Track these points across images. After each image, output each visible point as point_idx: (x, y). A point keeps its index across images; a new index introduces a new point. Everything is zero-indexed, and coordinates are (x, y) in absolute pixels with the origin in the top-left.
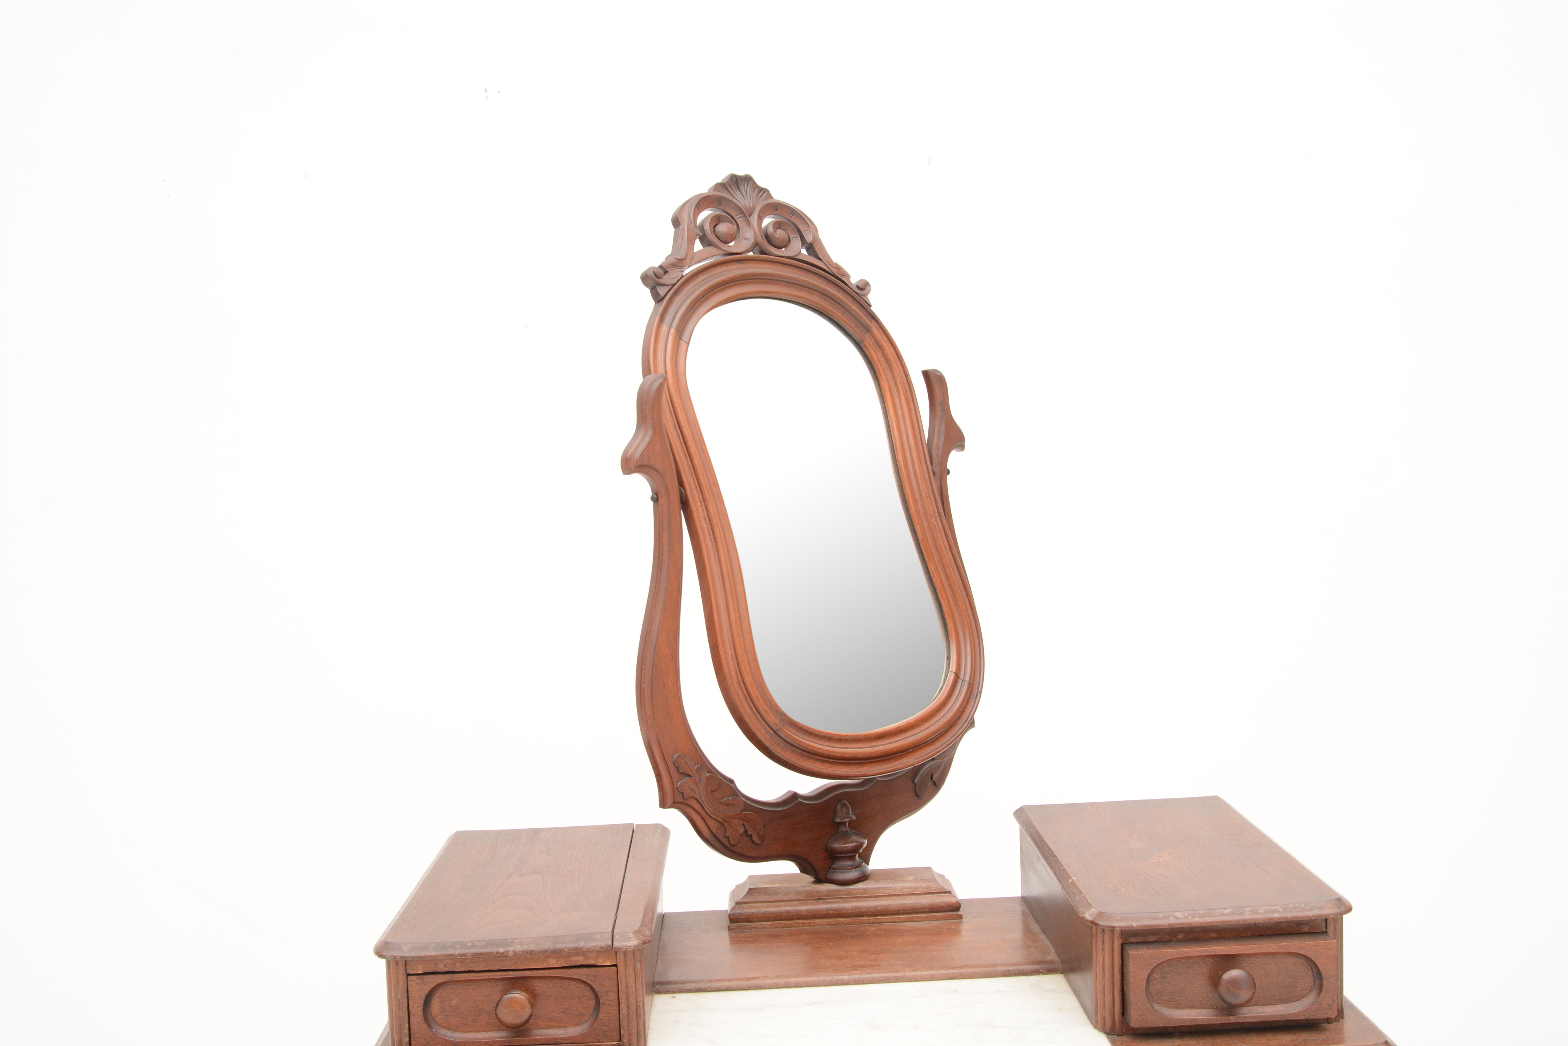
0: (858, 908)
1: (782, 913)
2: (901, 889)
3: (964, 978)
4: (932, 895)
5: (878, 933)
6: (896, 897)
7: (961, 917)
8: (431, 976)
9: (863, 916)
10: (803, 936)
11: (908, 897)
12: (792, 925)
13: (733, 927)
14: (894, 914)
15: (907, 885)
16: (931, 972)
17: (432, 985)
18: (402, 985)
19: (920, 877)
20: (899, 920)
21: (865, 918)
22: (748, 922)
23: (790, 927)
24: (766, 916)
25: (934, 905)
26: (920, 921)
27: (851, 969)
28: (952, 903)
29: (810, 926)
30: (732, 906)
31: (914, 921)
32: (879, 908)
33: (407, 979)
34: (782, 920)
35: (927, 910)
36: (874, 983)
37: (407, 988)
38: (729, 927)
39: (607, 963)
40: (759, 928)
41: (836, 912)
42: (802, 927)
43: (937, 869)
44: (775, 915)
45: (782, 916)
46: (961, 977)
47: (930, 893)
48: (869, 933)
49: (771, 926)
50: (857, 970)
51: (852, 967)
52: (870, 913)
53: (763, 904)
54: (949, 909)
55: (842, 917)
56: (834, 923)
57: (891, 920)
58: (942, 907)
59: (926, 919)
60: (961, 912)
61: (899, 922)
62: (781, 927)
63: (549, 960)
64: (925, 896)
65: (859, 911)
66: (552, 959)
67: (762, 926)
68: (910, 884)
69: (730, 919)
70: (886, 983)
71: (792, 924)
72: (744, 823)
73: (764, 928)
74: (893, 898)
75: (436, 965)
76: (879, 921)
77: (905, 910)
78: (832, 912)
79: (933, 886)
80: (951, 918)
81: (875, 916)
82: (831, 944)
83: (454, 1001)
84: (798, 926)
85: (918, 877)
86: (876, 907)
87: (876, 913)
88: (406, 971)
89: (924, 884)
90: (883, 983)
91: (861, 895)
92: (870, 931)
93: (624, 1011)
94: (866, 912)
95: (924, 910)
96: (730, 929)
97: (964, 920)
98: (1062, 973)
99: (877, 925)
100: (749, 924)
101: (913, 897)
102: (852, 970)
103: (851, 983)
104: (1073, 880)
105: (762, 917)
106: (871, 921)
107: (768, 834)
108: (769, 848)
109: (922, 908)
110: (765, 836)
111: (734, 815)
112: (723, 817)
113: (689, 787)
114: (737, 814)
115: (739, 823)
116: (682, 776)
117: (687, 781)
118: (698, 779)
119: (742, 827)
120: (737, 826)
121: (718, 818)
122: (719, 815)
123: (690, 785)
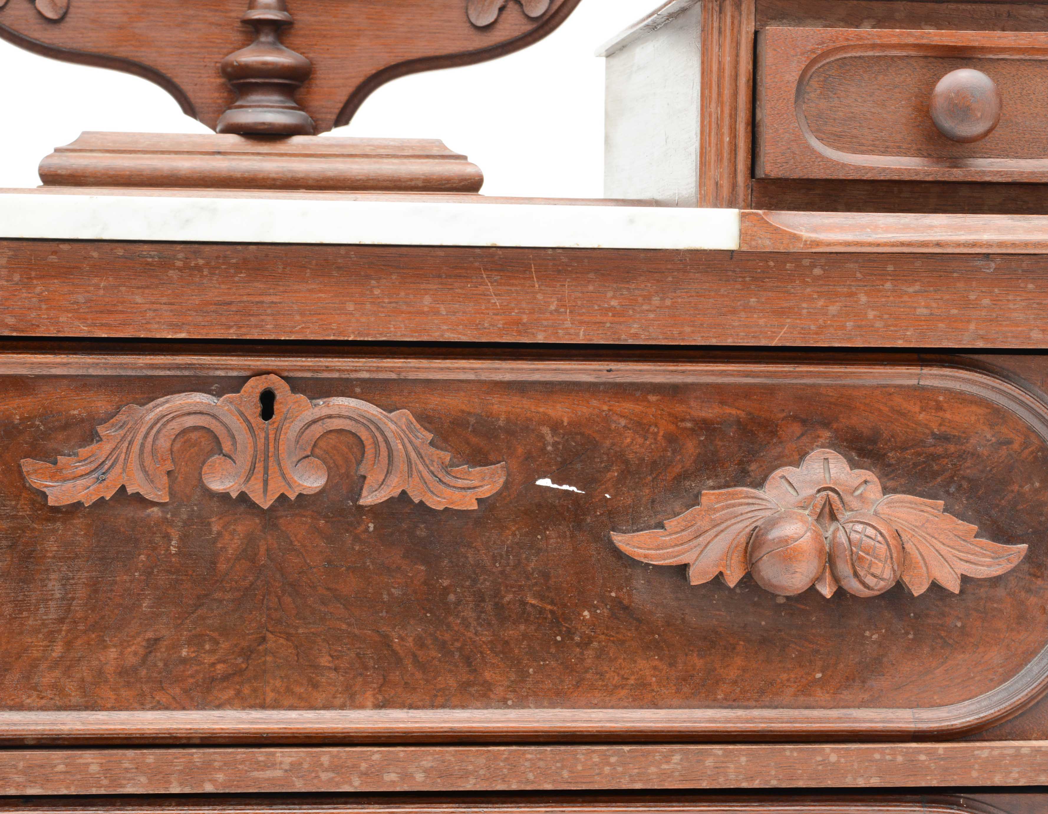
4: (431, 160)
6: (363, 159)
9: (297, 187)
11: (386, 161)
14: (357, 188)
24: (112, 173)
25: (432, 175)
28: (467, 174)
32: (329, 174)
35: (420, 184)
41: (246, 175)
47: (428, 157)
53: (108, 154)
54: (461, 184)
58: (448, 180)
64: (417, 160)
65: (290, 176)
69: (41, 177)
74: (357, 159)
77: (378, 180)
78: (239, 175)
79: (435, 148)
81: (321, 188)
86: (323, 171)
87: (324, 183)
95: (413, 184)
101: (395, 161)
107: (79, 8)
108: (81, 36)
109: (411, 180)
110: (72, 10)
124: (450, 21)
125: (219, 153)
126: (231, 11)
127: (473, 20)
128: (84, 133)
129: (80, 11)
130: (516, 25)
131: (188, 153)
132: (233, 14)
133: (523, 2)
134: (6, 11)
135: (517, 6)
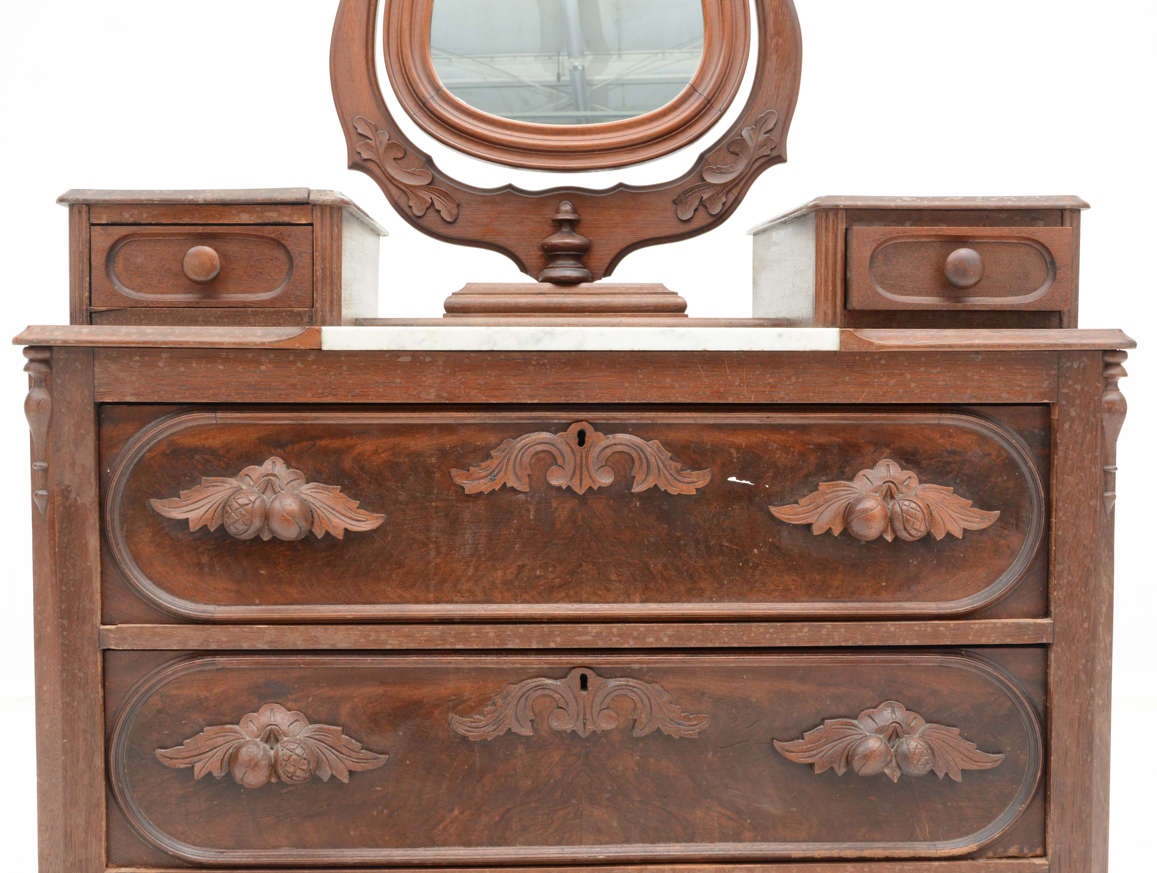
0: (580, 302)
4: (658, 295)
7: (685, 316)
8: (116, 227)
17: (116, 237)
18: (85, 235)
24: (483, 307)
25: (659, 304)
28: (678, 304)
33: (90, 229)
37: (90, 238)
39: (302, 220)
52: (592, 309)
54: (674, 309)
58: (670, 306)
60: (686, 311)
63: (241, 214)
64: (651, 296)
65: (580, 307)
66: (244, 214)
75: (121, 215)
80: (676, 317)
83: (139, 259)
86: (599, 303)
88: (89, 220)
93: (318, 273)
95: (648, 309)
105: (479, 308)
107: (463, 215)
108: (465, 230)
110: (460, 216)
111: (419, 186)
112: (406, 186)
113: (368, 149)
114: (423, 186)
115: (427, 196)
116: (363, 138)
117: (367, 143)
118: (378, 143)
119: (430, 201)
120: (423, 199)
121: (400, 186)
122: (401, 183)
123: (369, 147)
124: (667, 218)
125: (541, 293)
126: (547, 214)
127: (680, 217)
129: (464, 217)
130: (704, 219)
131: (524, 294)
132: (548, 216)
133: (708, 206)
134: (425, 218)
135: (704, 209)
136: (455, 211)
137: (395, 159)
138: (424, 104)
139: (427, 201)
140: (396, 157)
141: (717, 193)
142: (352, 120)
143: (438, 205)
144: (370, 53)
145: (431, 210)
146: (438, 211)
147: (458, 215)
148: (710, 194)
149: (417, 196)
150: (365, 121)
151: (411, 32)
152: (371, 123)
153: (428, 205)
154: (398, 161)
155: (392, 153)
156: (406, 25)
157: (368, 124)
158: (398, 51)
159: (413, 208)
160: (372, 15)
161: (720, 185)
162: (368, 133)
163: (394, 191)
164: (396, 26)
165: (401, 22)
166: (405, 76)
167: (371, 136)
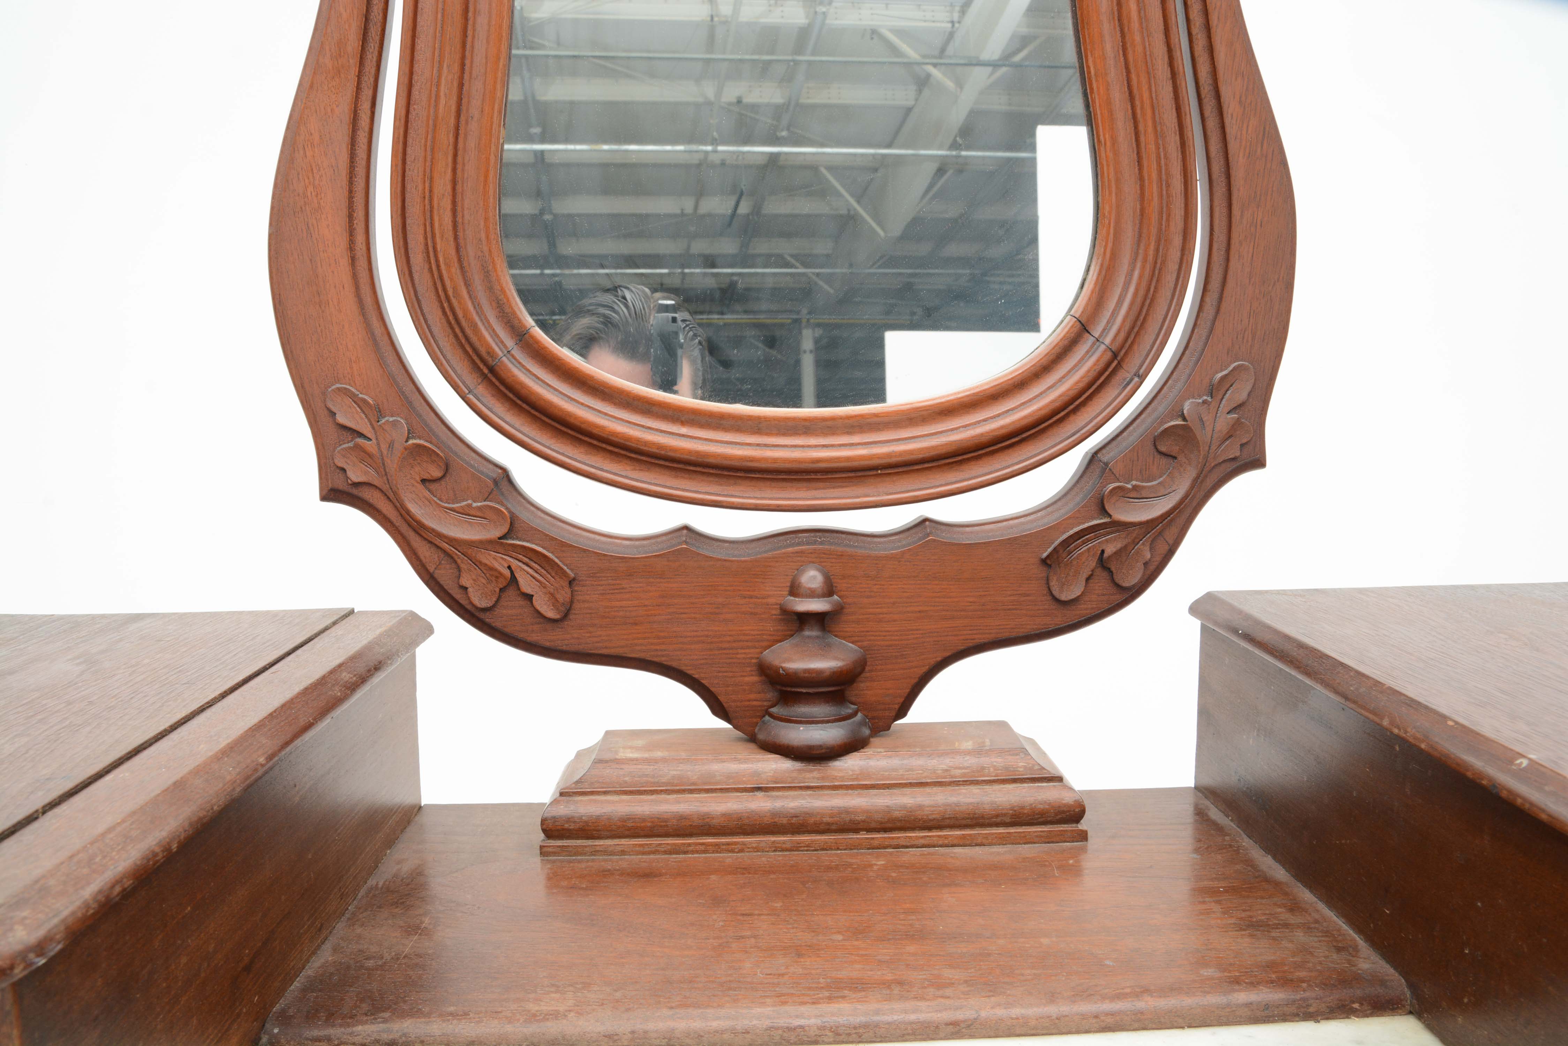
0: (847, 811)
1: (666, 821)
2: (947, 770)
3: (1145, 1028)
4: (1018, 785)
5: (894, 875)
6: (935, 789)
7: (1083, 836)
9: (856, 831)
10: (713, 877)
11: (964, 790)
12: (691, 848)
13: (550, 850)
14: (930, 829)
15: (959, 760)
16: (1052, 1010)
19: (988, 742)
20: (940, 842)
21: (863, 835)
22: (588, 838)
23: (685, 853)
24: (630, 824)
25: (1023, 808)
26: (990, 844)
27: (827, 994)
28: (1065, 805)
29: (732, 851)
30: (555, 797)
31: (977, 845)
32: (897, 814)
34: (667, 835)
35: (1008, 820)
36: (891, 1041)
38: (541, 847)
40: (613, 853)
41: (794, 820)
42: (713, 852)
43: (1022, 728)
44: (649, 824)
45: (667, 826)
46: (1136, 1025)
47: (1014, 781)
48: (871, 874)
49: (641, 849)
50: (843, 997)
51: (828, 987)
52: (873, 825)
53: (624, 797)
54: (1058, 817)
55: (810, 832)
56: (788, 846)
57: (922, 841)
58: (1042, 813)
59: (1003, 840)
60: (1083, 825)
61: (941, 846)
62: (665, 852)
64: (1002, 786)
65: (848, 819)
67: (619, 848)
68: (967, 758)
69: (544, 831)
70: (924, 1040)
71: (689, 845)
72: (515, 563)
73: (623, 853)
74: (928, 790)
76: (895, 842)
77: (956, 819)
78: (785, 821)
79: (1021, 764)
80: (1061, 838)
81: (885, 830)
82: (778, 905)
84: (705, 852)
85: (984, 742)
86: (889, 810)
87: (890, 825)
89: (999, 760)
90: (915, 1040)
91: (856, 783)
92: (875, 868)
94: (864, 821)
95: (999, 820)
96: (544, 852)
97: (1094, 842)
98: (1410, 1013)
99: (891, 854)
100: (590, 842)
101: (975, 789)
102: (830, 999)
103: (826, 1039)
104: (1530, 759)
105: (619, 827)
106: (876, 843)
107: (584, 601)
108: (588, 635)
109: (997, 816)
110: (576, 605)
111: (481, 542)
112: (452, 541)
113: (362, 460)
114: (490, 542)
115: (499, 562)
116: (347, 435)
117: (357, 447)
118: (384, 447)
119: (507, 573)
120: (492, 569)
121: (438, 541)
122: (440, 535)
123: (365, 456)
124: (1028, 595)
125: (759, 789)
126: (769, 596)
127: (1056, 593)
128: (608, 733)
129: (586, 605)
130: (1103, 595)
132: (771, 600)
133: (1113, 569)
134: (497, 611)
135: (1105, 574)
136: (564, 595)
137: (424, 481)
138: (492, 370)
139: (501, 574)
140: (427, 476)
141: (1133, 541)
142: (324, 394)
143: (526, 584)
144: (360, 238)
145: (511, 592)
146: (529, 597)
147: (572, 602)
148: (1119, 545)
149: (478, 564)
150: (353, 397)
151: (454, 203)
152: (364, 401)
153: (502, 583)
154: (434, 486)
155: (417, 469)
156: (442, 186)
157: (362, 404)
158: (426, 245)
159: (470, 590)
160: (361, 153)
161: (1140, 524)
162: (360, 423)
163: (424, 550)
164: (420, 187)
165: (431, 179)
166: (446, 305)
167: (367, 430)
